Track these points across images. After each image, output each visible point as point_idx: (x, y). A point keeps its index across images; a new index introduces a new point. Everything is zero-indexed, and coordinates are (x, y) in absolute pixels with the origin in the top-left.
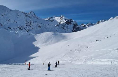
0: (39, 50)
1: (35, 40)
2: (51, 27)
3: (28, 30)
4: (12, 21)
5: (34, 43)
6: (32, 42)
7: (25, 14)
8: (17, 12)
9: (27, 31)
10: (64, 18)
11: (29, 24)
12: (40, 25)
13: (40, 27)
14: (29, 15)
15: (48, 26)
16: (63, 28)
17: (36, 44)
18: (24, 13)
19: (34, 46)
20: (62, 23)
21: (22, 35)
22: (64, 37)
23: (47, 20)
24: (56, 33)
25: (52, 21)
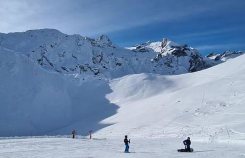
0: (119, 110)
1: (111, 91)
2: (142, 63)
3: (97, 71)
4: (68, 56)
5: (108, 97)
6: (104, 96)
7: (91, 41)
8: (77, 38)
9: (96, 74)
10: (168, 43)
11: (99, 59)
12: (120, 60)
13: (120, 65)
14: (98, 43)
15: (136, 63)
16: (169, 66)
17: (113, 99)
18: (89, 39)
19: (108, 101)
20: (165, 54)
21: (85, 81)
22: (170, 84)
23: (134, 51)
24: (153, 75)
25: (143, 51)
